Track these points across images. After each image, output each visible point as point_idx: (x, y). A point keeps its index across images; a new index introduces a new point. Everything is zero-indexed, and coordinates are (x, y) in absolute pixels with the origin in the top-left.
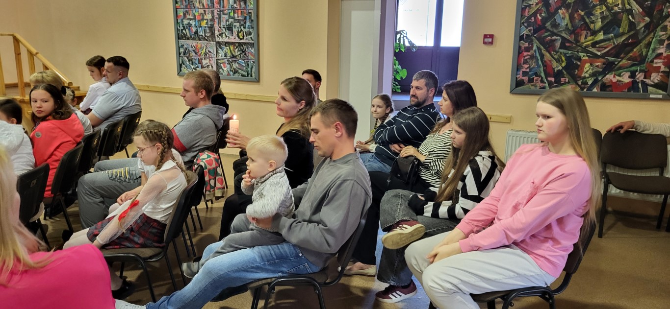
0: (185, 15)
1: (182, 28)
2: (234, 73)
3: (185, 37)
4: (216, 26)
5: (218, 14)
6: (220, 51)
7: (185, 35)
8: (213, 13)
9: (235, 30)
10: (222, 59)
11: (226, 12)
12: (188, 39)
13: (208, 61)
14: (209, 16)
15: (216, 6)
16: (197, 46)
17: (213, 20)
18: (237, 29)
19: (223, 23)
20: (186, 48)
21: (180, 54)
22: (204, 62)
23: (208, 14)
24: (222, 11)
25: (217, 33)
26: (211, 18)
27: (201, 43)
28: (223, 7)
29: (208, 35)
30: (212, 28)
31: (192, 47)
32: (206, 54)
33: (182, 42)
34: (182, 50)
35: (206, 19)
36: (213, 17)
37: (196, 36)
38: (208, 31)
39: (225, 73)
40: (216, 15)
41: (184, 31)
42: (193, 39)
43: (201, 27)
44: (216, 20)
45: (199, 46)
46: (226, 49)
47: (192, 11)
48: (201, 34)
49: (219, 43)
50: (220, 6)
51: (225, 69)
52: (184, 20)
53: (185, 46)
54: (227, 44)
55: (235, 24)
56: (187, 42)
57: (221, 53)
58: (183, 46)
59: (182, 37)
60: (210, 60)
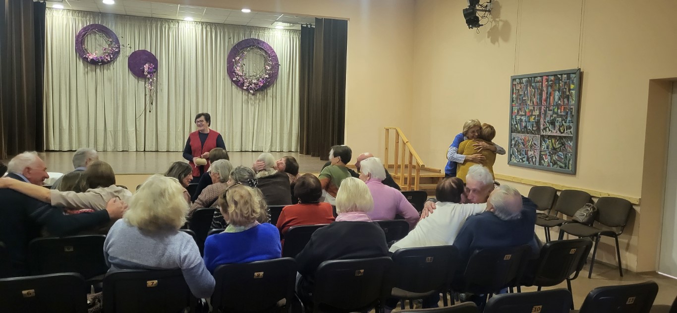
0: (518, 111)
1: (515, 123)
2: (554, 165)
4: (542, 121)
5: (544, 110)
6: (543, 144)
7: (517, 129)
8: (540, 109)
9: (557, 124)
10: (545, 151)
11: (551, 108)
12: (519, 133)
13: (532, 152)
14: (537, 113)
15: (544, 103)
16: (525, 139)
17: (539, 116)
18: (559, 124)
19: (548, 119)
20: (517, 140)
21: (511, 145)
22: (530, 153)
23: (537, 110)
24: (548, 107)
25: (542, 127)
26: (538, 114)
27: (528, 136)
28: (549, 104)
29: (534, 129)
30: (538, 123)
31: (521, 140)
32: (531, 147)
33: (514, 135)
34: (513, 142)
35: (534, 115)
36: (540, 113)
37: (525, 130)
38: (535, 125)
39: (546, 164)
40: (543, 111)
41: (516, 126)
42: (523, 133)
43: (530, 122)
44: (542, 116)
45: (527, 139)
46: (548, 142)
47: (524, 108)
48: (529, 128)
49: (543, 137)
50: (547, 103)
51: (546, 160)
52: (517, 116)
53: (516, 139)
54: (550, 137)
55: (557, 119)
56: (518, 135)
57: (544, 146)
58: (514, 138)
59: (515, 131)
60: (534, 152)
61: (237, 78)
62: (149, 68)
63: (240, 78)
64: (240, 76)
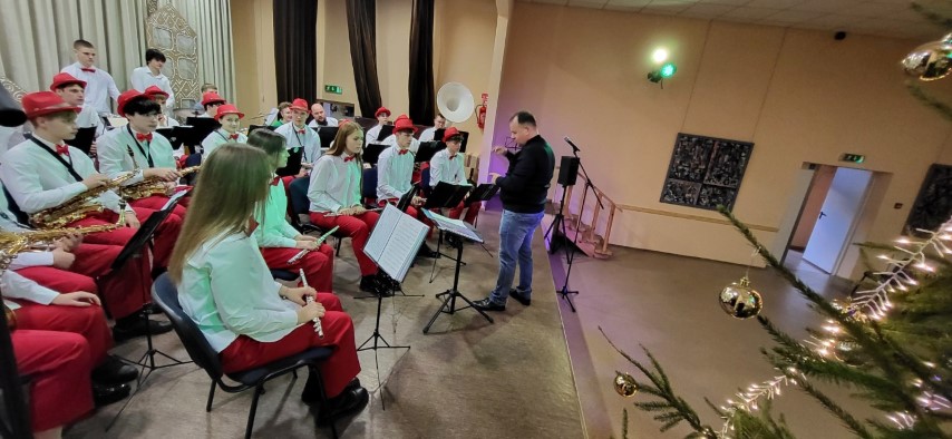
0: (680, 162)
1: (675, 171)
3: (677, 178)
4: (708, 174)
5: (711, 166)
8: (707, 165)
10: (705, 195)
11: (719, 166)
13: (690, 195)
15: (712, 161)
16: (684, 184)
17: (706, 169)
18: (724, 178)
19: (714, 173)
21: (666, 188)
22: (687, 195)
23: (703, 165)
24: (715, 165)
25: (706, 178)
28: (718, 162)
30: (703, 175)
31: (679, 185)
32: (690, 191)
33: (672, 180)
34: (669, 185)
35: (699, 168)
37: (686, 178)
38: (698, 176)
39: (703, 204)
41: (676, 174)
42: (683, 179)
43: (693, 172)
44: (709, 170)
45: (687, 184)
46: (711, 190)
47: (689, 161)
48: (692, 177)
49: (705, 186)
50: (715, 161)
52: (679, 166)
53: (674, 183)
54: (712, 186)
55: (724, 174)
56: (677, 180)
57: (704, 191)
59: (673, 177)
60: (693, 195)
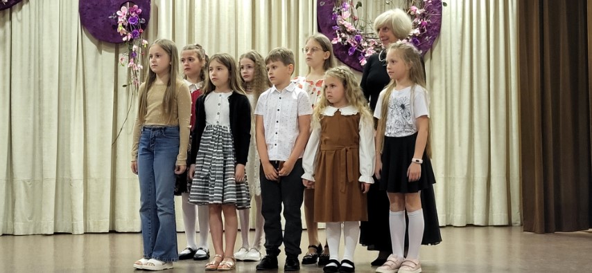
61: (344, 39)
62: (128, 17)
63: (349, 39)
64: (351, 33)
